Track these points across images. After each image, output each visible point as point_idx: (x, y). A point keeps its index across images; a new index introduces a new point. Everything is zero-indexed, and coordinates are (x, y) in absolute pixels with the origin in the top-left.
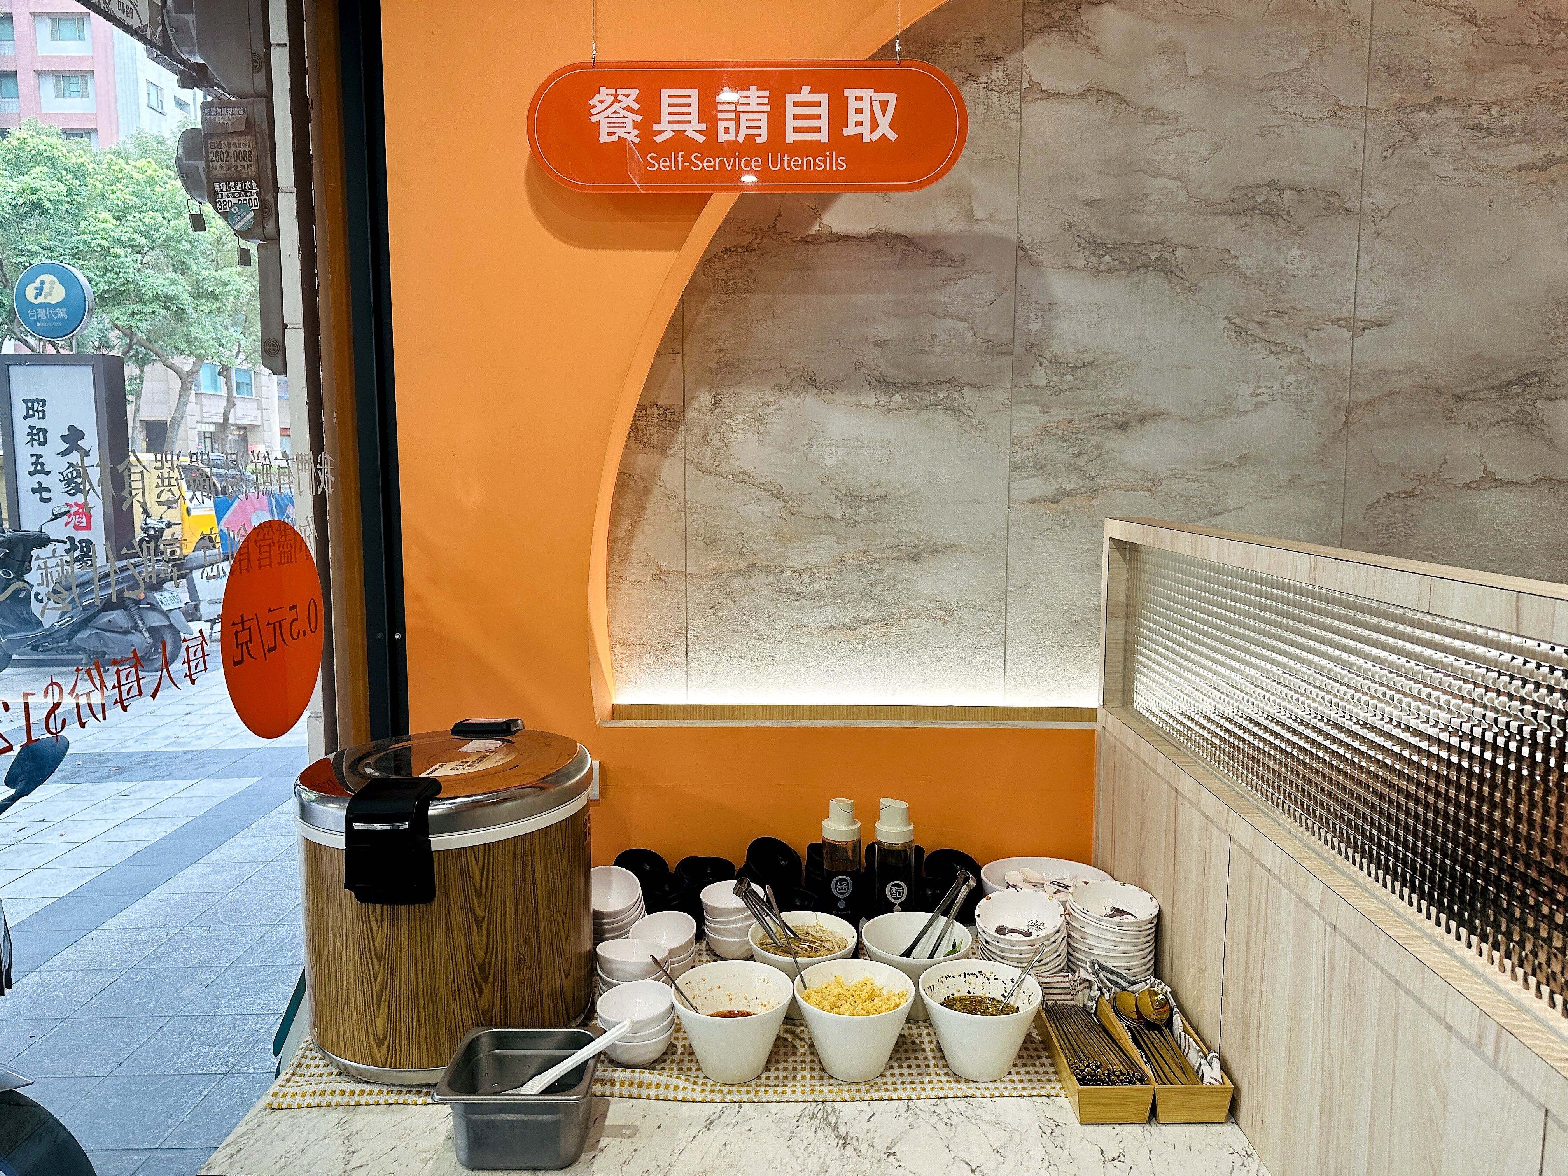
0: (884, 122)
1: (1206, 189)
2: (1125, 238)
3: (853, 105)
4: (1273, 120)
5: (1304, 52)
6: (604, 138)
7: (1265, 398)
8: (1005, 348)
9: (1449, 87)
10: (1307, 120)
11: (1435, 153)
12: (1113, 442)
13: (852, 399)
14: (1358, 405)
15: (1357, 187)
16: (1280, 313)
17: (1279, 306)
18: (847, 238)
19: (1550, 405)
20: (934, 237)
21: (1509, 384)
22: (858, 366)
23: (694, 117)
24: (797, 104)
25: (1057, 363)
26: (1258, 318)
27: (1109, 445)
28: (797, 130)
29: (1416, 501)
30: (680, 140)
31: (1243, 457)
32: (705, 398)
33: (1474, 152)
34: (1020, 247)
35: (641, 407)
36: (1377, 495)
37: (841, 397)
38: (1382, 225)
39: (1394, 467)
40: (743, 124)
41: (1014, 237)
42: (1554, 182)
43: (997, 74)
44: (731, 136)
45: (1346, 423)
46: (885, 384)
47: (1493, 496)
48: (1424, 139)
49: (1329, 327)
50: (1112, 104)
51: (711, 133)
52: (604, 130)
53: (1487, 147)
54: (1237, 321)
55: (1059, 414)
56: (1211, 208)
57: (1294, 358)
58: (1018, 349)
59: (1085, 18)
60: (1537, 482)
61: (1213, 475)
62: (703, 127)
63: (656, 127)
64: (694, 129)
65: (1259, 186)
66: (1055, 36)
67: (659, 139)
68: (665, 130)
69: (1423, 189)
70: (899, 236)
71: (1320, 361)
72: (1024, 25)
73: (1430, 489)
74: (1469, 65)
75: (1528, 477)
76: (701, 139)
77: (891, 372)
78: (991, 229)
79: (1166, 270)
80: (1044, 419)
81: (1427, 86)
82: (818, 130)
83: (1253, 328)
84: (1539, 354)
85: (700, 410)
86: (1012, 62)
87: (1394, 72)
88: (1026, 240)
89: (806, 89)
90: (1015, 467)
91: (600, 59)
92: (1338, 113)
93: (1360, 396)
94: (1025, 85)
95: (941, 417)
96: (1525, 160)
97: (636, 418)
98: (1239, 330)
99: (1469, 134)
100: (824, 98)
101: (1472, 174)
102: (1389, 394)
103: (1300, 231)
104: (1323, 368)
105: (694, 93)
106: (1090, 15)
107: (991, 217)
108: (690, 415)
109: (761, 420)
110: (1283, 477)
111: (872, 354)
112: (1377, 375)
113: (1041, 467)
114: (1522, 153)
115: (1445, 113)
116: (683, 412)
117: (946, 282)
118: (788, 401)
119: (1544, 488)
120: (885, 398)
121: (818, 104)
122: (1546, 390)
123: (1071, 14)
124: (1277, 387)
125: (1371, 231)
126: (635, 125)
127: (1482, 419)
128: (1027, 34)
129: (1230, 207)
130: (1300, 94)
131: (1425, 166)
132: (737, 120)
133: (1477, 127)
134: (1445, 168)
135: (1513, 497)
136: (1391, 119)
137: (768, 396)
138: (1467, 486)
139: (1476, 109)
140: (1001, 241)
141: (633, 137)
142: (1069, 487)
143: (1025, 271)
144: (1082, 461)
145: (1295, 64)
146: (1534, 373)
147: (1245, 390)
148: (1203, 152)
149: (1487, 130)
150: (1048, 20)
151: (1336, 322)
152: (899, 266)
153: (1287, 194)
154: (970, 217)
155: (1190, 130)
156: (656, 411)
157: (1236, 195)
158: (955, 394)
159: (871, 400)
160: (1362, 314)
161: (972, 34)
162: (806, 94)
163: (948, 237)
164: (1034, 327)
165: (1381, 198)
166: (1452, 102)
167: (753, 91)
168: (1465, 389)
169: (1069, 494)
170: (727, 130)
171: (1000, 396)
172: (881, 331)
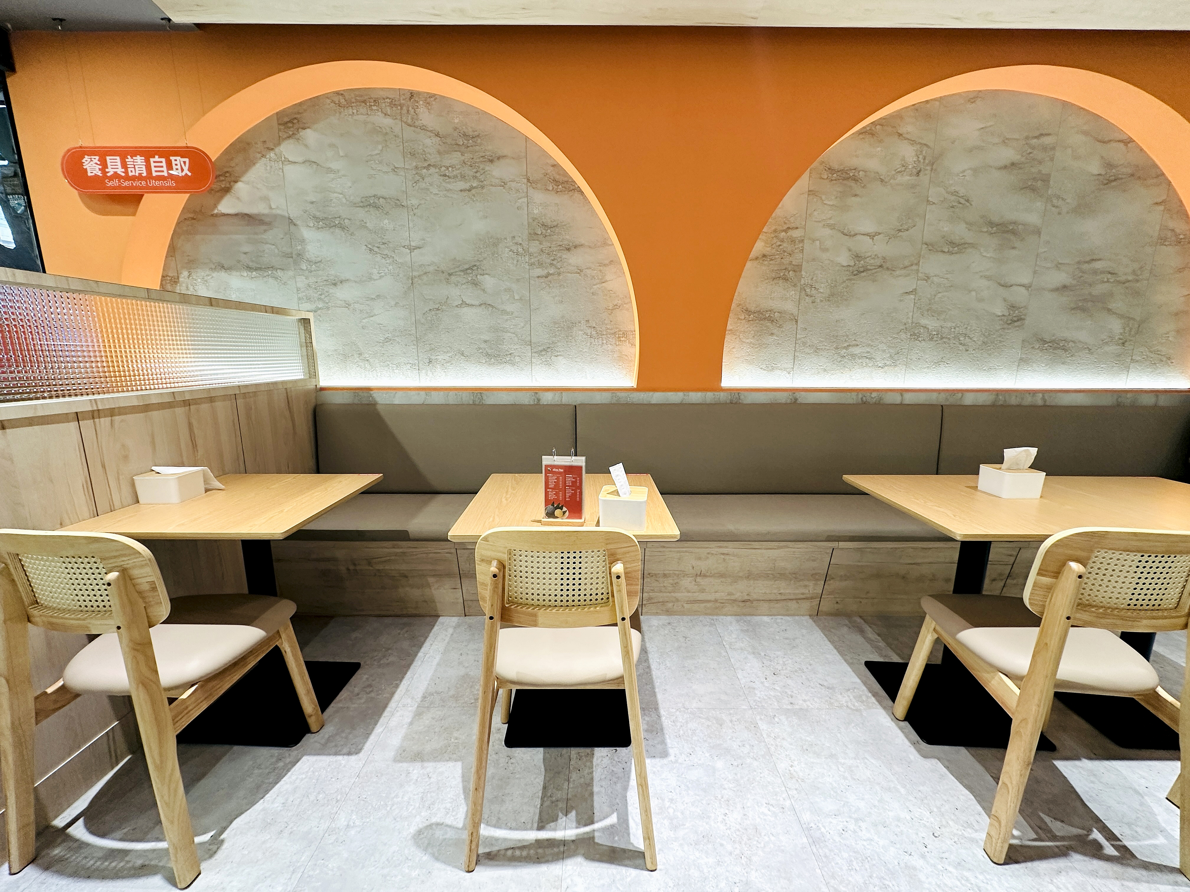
0: (186, 169)
1: (352, 198)
2: (326, 216)
3: (174, 163)
4: (372, 172)
5: (380, 147)
6: (89, 174)
7: (383, 274)
8: (290, 255)
9: (433, 160)
10: (384, 172)
11: (431, 185)
12: (332, 290)
13: (238, 273)
14: (415, 277)
15: (405, 197)
16: (384, 244)
17: (383, 241)
18: (228, 215)
19: (482, 277)
20: (258, 215)
21: (467, 269)
22: (239, 261)
23: (119, 166)
24: (154, 162)
25: (309, 261)
26: (376, 245)
27: (331, 291)
28: (156, 171)
29: (439, 312)
30: (116, 175)
31: (378, 296)
32: (185, 273)
33: (444, 184)
34: (289, 219)
35: (163, 277)
36: (426, 309)
37: (234, 273)
38: (415, 211)
39: (430, 299)
40: (137, 169)
41: (287, 215)
42: (474, 196)
43: (272, 155)
44: (133, 174)
45: (412, 283)
46: (249, 268)
47: (465, 310)
48: (426, 180)
49: (402, 249)
50: (315, 166)
51: (126, 172)
52: (89, 171)
53: (449, 183)
54: (369, 246)
55: (312, 280)
56: (355, 205)
57: (391, 260)
58: (294, 256)
59: (301, 134)
60: (480, 305)
61: (368, 302)
62: (123, 170)
63: (107, 170)
64: (120, 171)
65: (370, 197)
66: (291, 141)
67: (109, 174)
68: (110, 171)
69: (428, 198)
70: (246, 214)
71: (400, 261)
72: (279, 137)
73: (444, 307)
74: (439, 153)
75: (477, 303)
76: (123, 174)
77: (251, 264)
78: (279, 212)
79: (343, 228)
80: (307, 282)
81: (425, 160)
82: (163, 171)
83: (376, 249)
84: (476, 258)
85: (184, 277)
86: (277, 150)
87: (413, 154)
88: (291, 216)
89: (157, 157)
90: (299, 299)
91: (83, 145)
92: (395, 170)
93: (415, 274)
94: (283, 159)
95: (271, 280)
96: (463, 187)
97: (162, 281)
98: (371, 250)
99: (442, 178)
100: (163, 160)
101: (445, 192)
102: (426, 273)
103: (387, 213)
104: (402, 264)
105: (118, 158)
106: (302, 133)
107: (278, 208)
108: (181, 279)
109: (206, 281)
110: (393, 303)
111: (243, 257)
112: (420, 266)
113: (309, 299)
114: (462, 185)
115: (432, 170)
116: (178, 277)
117: (265, 231)
118: (215, 274)
119: (483, 306)
120: (250, 273)
121: (161, 162)
122: (480, 271)
123: (295, 132)
124: (387, 270)
125: (412, 213)
126: (100, 169)
127: (459, 282)
128: (281, 140)
129: (361, 204)
130: (381, 162)
131: (428, 189)
132: (134, 168)
133: (445, 175)
134: (435, 191)
135: (474, 310)
136: (414, 172)
137: (208, 273)
138: (457, 306)
139: (443, 169)
140: (283, 217)
141: (99, 173)
142: (320, 306)
143: (292, 227)
144: (323, 297)
145: (377, 152)
146: (475, 265)
147: (375, 271)
148: (349, 184)
149: (448, 176)
150: (288, 135)
151: (404, 247)
152: (248, 225)
153: (381, 200)
154: (271, 208)
155: (344, 176)
156: (169, 278)
157: (363, 200)
158: (275, 272)
159: (245, 274)
160: (413, 244)
161: (262, 140)
162: (157, 158)
163: (263, 215)
164: (299, 248)
165: (414, 202)
166: (434, 166)
167: (138, 157)
168: (452, 271)
169: (320, 309)
170: (132, 171)
171: (291, 273)
172: (246, 248)
